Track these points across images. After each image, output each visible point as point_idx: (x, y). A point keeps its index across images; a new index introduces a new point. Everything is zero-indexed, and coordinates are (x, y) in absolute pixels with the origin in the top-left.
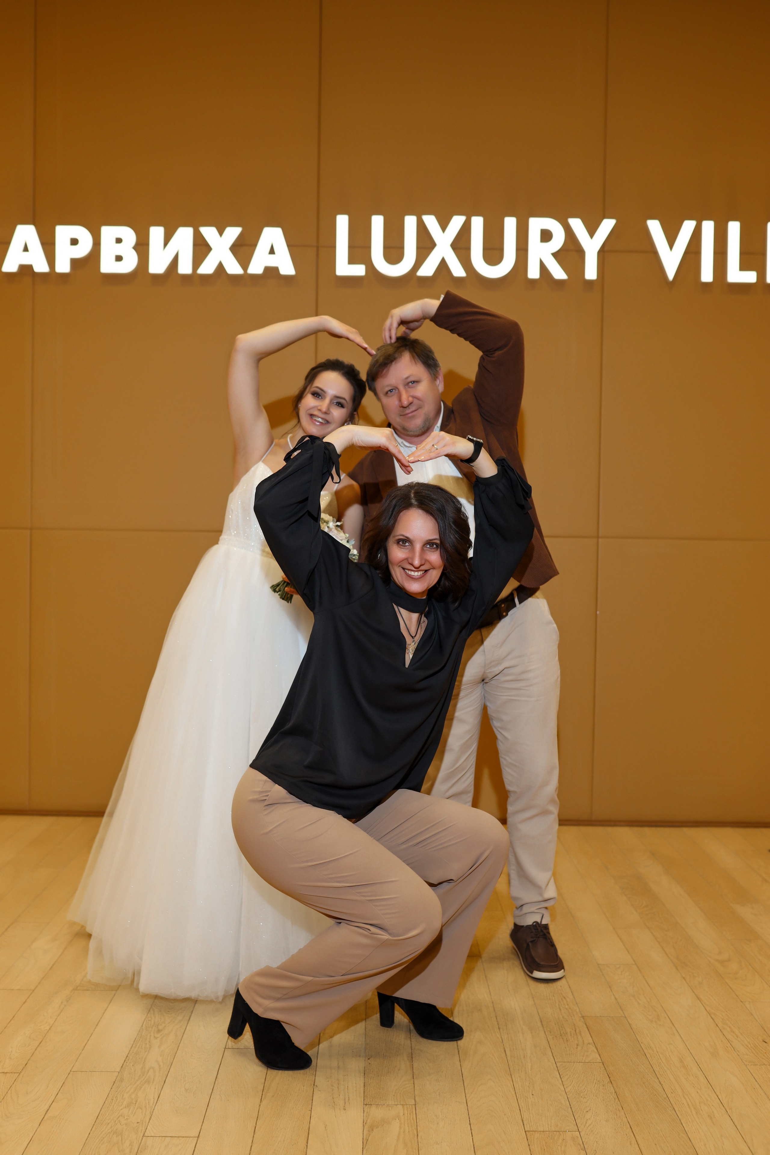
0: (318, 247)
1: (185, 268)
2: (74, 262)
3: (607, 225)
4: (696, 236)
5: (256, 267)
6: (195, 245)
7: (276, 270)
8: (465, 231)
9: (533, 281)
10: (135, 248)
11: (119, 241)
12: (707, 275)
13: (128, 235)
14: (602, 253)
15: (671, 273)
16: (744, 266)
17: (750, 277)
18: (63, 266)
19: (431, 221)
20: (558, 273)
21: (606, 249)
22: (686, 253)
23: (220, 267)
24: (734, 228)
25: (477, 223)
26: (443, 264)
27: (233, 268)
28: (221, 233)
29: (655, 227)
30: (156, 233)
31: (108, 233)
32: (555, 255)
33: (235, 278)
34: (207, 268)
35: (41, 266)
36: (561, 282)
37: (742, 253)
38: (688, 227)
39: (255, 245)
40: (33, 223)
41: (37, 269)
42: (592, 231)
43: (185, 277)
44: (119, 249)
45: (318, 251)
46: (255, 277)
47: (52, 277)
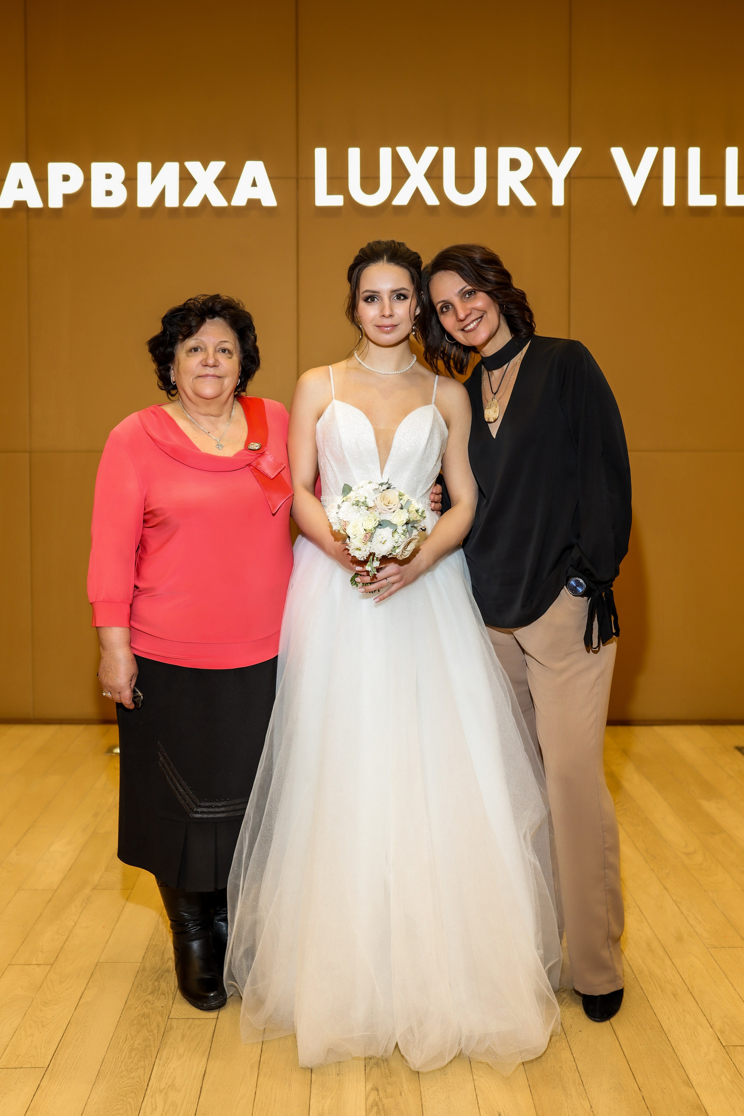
0: (297, 179)
1: (172, 201)
2: (67, 198)
3: (573, 153)
4: (658, 162)
5: (239, 200)
6: (181, 179)
7: (258, 201)
8: (438, 161)
9: (503, 208)
10: (124, 183)
11: (108, 176)
12: (669, 199)
13: (117, 170)
14: (569, 179)
15: (634, 199)
16: (704, 191)
17: (710, 200)
18: (56, 202)
19: (405, 152)
20: (527, 200)
21: (572, 176)
22: (649, 178)
23: (205, 200)
24: (694, 154)
25: (449, 154)
26: (417, 193)
27: (218, 200)
28: (205, 167)
29: (618, 154)
30: (144, 168)
31: (98, 169)
32: (524, 183)
33: (220, 211)
34: (193, 201)
35: (35, 202)
36: (530, 209)
37: (702, 177)
38: (650, 153)
39: (238, 178)
40: (27, 160)
41: (31, 205)
42: (558, 159)
43: (172, 210)
44: (109, 185)
45: (297, 182)
46: (238, 209)
47: (45, 212)
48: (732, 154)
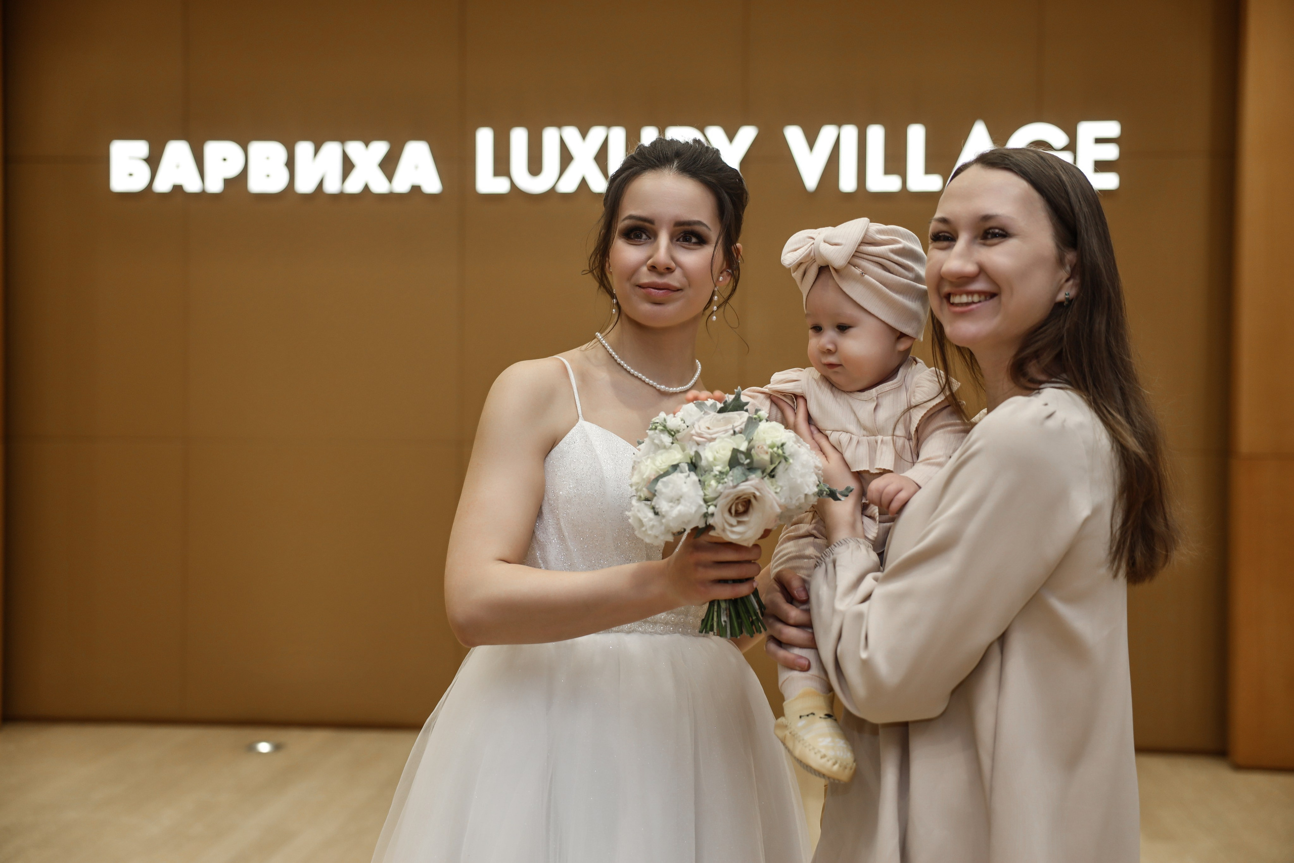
0: (462, 162)
2: (227, 182)
3: (747, 135)
5: (401, 185)
7: (420, 188)
10: (285, 165)
11: (267, 158)
12: (848, 185)
13: (277, 152)
14: (746, 162)
17: (892, 184)
18: (215, 186)
19: (571, 134)
21: (749, 157)
23: (366, 187)
24: (876, 134)
25: (618, 134)
26: (583, 180)
27: (380, 185)
28: (367, 147)
29: (794, 135)
30: (304, 148)
33: (380, 197)
34: (354, 186)
35: (192, 185)
37: (886, 158)
38: (828, 134)
40: (186, 139)
41: (189, 189)
42: (731, 138)
44: (268, 167)
45: (460, 164)
46: (400, 196)
47: (203, 196)
48: (916, 135)
